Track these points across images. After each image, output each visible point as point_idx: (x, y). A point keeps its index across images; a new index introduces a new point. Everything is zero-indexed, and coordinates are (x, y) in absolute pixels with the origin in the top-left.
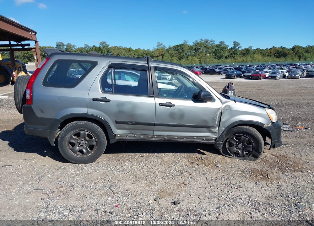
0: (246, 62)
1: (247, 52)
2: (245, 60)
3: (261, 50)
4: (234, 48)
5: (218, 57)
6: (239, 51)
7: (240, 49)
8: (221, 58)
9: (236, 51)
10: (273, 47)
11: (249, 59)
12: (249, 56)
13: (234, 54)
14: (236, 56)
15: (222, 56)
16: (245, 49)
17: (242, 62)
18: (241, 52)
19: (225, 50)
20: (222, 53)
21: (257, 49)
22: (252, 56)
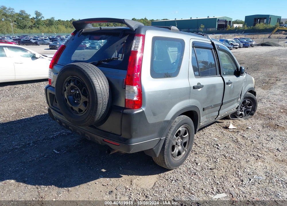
0: (52, 32)
1: (50, 23)
2: (51, 30)
3: (63, 21)
4: (36, 18)
5: (21, 27)
6: (43, 21)
7: (43, 19)
8: (25, 27)
9: (39, 21)
10: (73, 19)
11: (54, 29)
12: (53, 26)
13: (38, 24)
14: (40, 26)
15: (26, 26)
16: (47, 19)
17: (48, 32)
18: (44, 23)
19: (27, 19)
20: (25, 23)
21: (59, 20)
22: (56, 27)
